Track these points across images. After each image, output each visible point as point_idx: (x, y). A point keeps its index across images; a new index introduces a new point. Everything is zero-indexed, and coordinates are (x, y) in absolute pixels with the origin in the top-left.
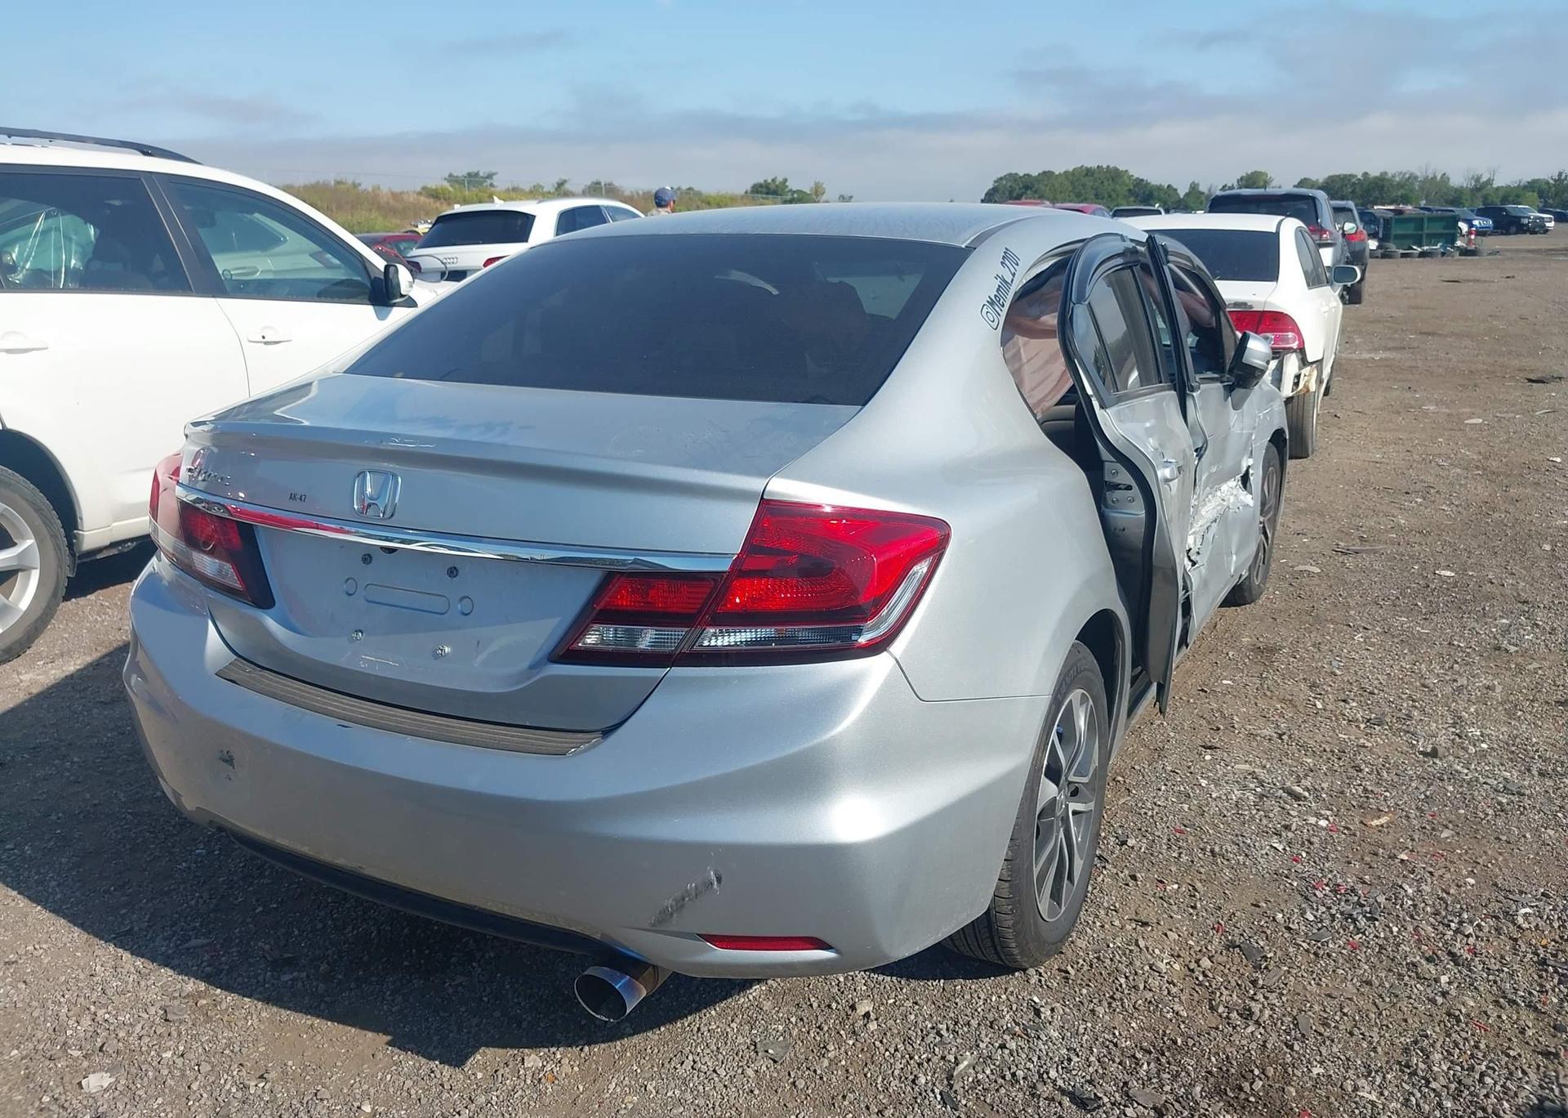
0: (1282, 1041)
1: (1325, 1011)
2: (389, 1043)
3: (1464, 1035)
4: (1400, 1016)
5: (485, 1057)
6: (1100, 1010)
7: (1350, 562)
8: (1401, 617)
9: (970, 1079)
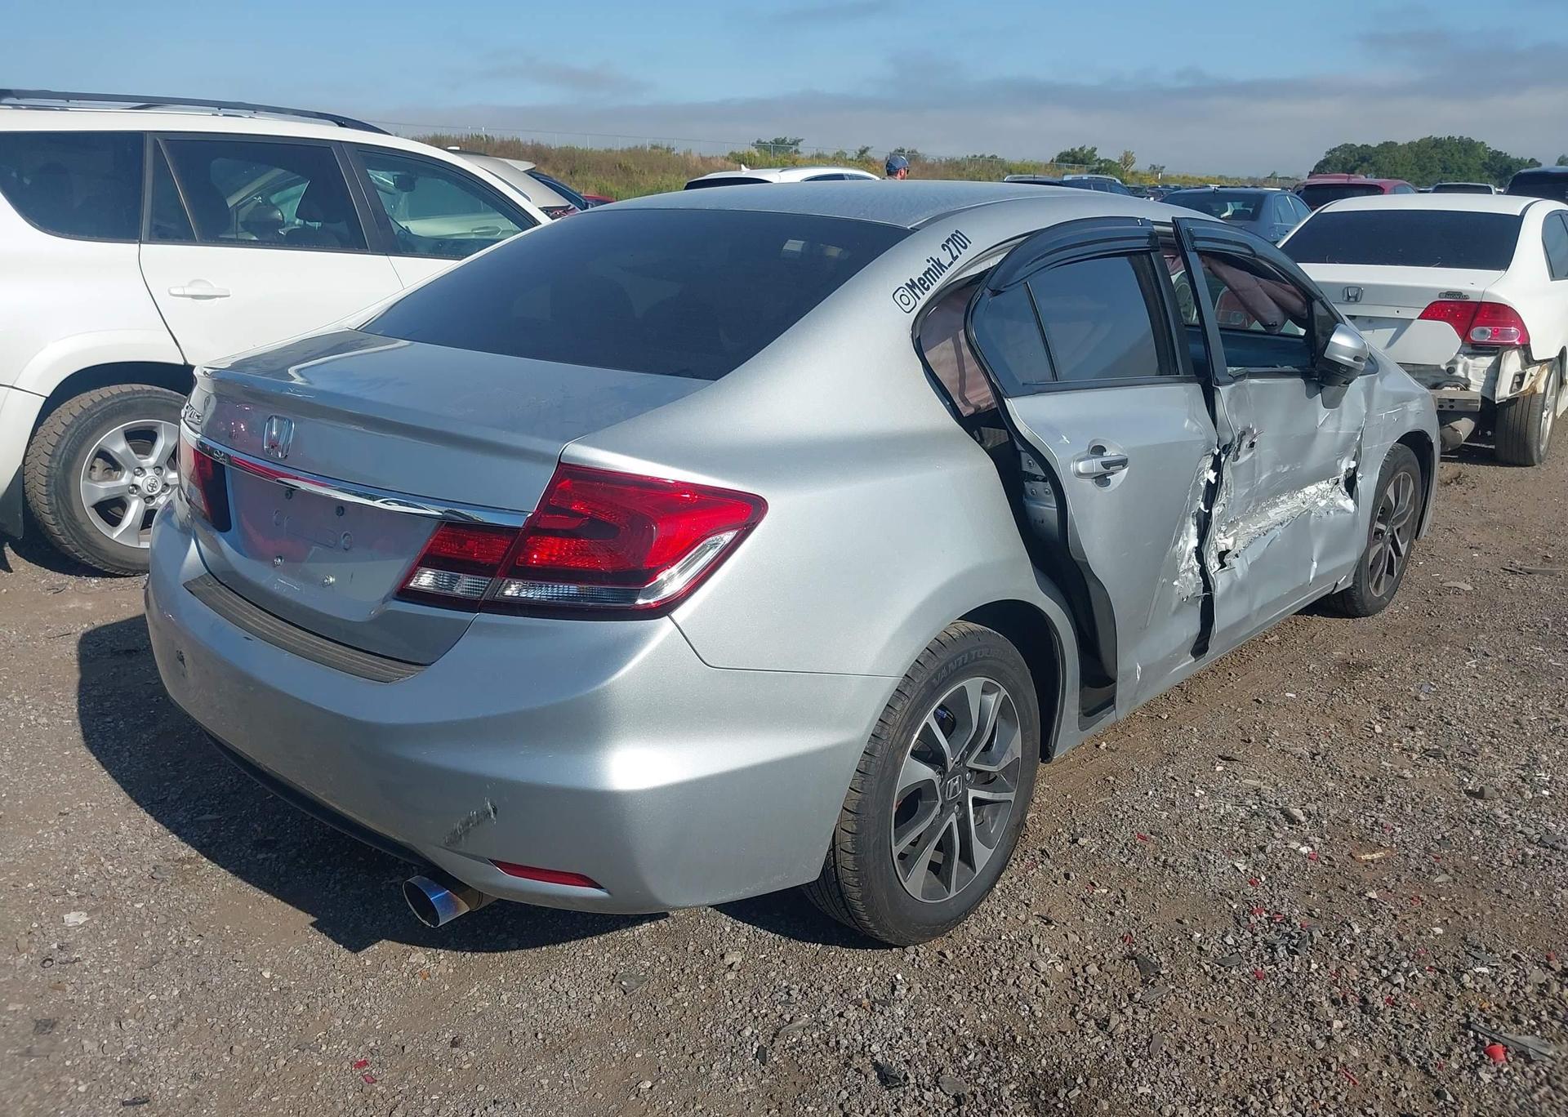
0: (1124, 1056)
1: (1188, 1035)
2: (312, 924)
3: (1327, 1083)
4: (1268, 1052)
5: (383, 948)
6: (957, 997)
7: (1514, 582)
8: (1538, 646)
9: (794, 1040)
